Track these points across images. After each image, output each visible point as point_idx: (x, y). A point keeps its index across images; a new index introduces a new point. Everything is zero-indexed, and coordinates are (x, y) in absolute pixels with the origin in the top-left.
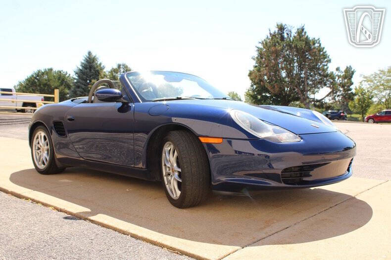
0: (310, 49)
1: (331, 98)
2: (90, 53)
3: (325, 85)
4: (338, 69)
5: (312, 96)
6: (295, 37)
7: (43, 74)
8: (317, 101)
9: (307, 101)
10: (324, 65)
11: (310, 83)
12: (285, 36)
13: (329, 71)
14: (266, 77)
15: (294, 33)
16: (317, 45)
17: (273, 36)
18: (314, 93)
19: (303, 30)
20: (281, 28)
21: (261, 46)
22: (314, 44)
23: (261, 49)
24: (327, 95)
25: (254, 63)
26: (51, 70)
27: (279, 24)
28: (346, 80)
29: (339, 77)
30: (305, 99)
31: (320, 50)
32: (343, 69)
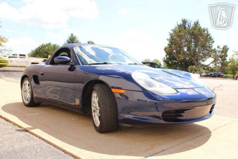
0: (201, 35)
1: (214, 64)
2: (72, 35)
3: (210, 56)
4: (218, 47)
5: (203, 63)
6: (193, 27)
7: (45, 46)
8: (206, 66)
9: (199, 65)
10: (210, 45)
11: (201, 55)
12: (187, 26)
13: (213, 48)
14: (175, 51)
15: (192, 25)
16: (206, 32)
17: (180, 26)
18: (203, 61)
19: (198, 23)
20: (184, 22)
21: (172, 32)
22: (204, 31)
23: (172, 34)
24: (212, 63)
25: (168, 42)
26: (50, 44)
27: (183, 19)
28: (223, 54)
29: (219, 51)
30: (198, 65)
31: (208, 35)
32: (221, 47)
